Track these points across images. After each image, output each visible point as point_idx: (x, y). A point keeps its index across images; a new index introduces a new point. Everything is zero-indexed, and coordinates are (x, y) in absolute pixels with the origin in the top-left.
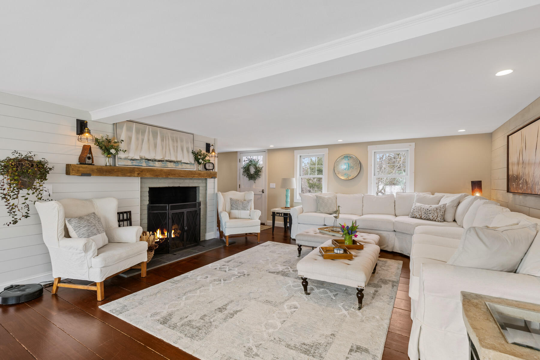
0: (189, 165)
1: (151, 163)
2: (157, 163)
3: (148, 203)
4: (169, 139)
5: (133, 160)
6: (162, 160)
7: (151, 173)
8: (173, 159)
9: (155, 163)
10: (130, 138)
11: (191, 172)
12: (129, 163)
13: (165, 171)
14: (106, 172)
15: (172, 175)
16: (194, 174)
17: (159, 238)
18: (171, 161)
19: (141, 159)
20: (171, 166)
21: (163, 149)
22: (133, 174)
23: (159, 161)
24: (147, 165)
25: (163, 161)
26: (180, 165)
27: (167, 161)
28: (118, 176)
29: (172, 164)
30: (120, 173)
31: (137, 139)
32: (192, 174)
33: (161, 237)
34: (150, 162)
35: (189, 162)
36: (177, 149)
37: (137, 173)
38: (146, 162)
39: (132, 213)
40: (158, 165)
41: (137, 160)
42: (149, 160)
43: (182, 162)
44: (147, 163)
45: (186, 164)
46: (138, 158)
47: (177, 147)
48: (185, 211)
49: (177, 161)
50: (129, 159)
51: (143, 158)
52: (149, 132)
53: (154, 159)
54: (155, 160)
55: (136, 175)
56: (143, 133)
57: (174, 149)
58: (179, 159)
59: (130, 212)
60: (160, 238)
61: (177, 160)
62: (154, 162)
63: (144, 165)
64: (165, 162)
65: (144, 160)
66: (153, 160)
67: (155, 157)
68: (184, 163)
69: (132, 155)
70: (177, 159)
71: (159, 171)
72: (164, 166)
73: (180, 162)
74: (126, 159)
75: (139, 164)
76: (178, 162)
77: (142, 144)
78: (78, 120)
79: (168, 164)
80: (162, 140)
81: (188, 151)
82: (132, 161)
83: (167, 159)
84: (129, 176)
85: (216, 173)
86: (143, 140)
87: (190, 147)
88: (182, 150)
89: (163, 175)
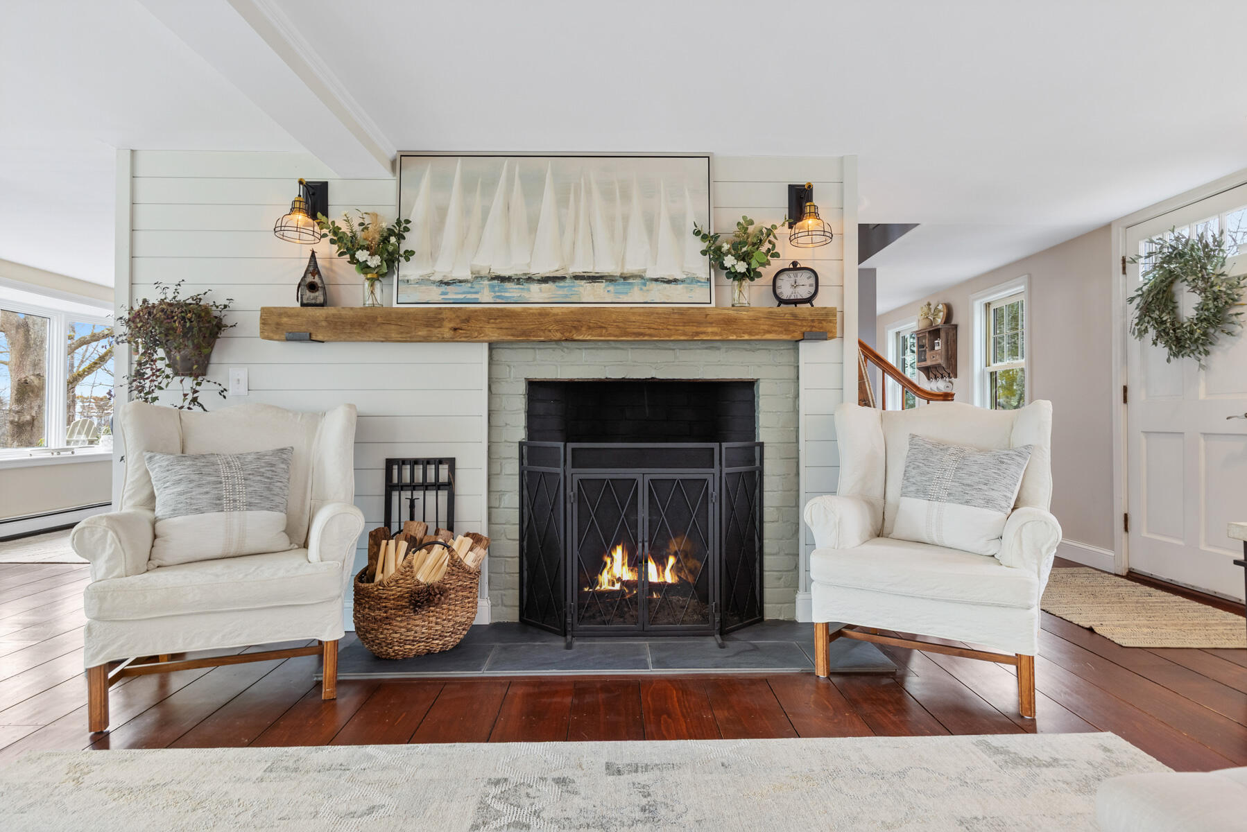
0: (680, 287)
1: (512, 291)
2: (535, 287)
3: (521, 435)
4: (589, 192)
5: (447, 284)
6: (558, 274)
7: (501, 325)
8: (606, 267)
9: (529, 290)
10: (442, 212)
11: (682, 314)
12: (434, 295)
13: (557, 315)
14: (352, 325)
15: (589, 328)
16: (699, 323)
17: (619, 580)
18: (594, 279)
19: (478, 277)
21: (562, 232)
22: (436, 331)
23: (545, 280)
24: (498, 297)
25: (563, 278)
26: (636, 289)
27: (576, 277)
28: (387, 340)
30: (393, 327)
31: (466, 212)
32: (685, 324)
33: (628, 576)
34: (508, 285)
35: (679, 276)
36: (625, 229)
37: (452, 325)
38: (492, 287)
39: (458, 464)
40: (537, 294)
41: (460, 282)
42: (503, 279)
43: (649, 275)
44: (497, 289)
45: (669, 282)
46: (466, 274)
47: (626, 219)
48: (643, 476)
49: (621, 277)
50: (434, 282)
51: (484, 273)
52: (510, 177)
53: (525, 274)
54: (530, 279)
55: (448, 334)
56: (489, 186)
57: (612, 229)
58: (630, 268)
59: (451, 462)
60: (625, 578)
61: (625, 271)
62: (526, 285)
63: (486, 296)
64: (568, 282)
65: (486, 282)
66: (518, 279)
67: (529, 265)
68: (656, 280)
69: (443, 269)
70: (623, 266)
71: (532, 314)
72: (566, 296)
73: (640, 276)
74: (423, 281)
75: (469, 296)
76: (625, 278)
77: (483, 227)
79: (581, 289)
80: (562, 201)
81: (677, 230)
82: (444, 288)
83: (578, 269)
84: (426, 340)
85: (827, 315)
86: (486, 213)
87: (694, 212)
88: (651, 227)
89: (550, 331)
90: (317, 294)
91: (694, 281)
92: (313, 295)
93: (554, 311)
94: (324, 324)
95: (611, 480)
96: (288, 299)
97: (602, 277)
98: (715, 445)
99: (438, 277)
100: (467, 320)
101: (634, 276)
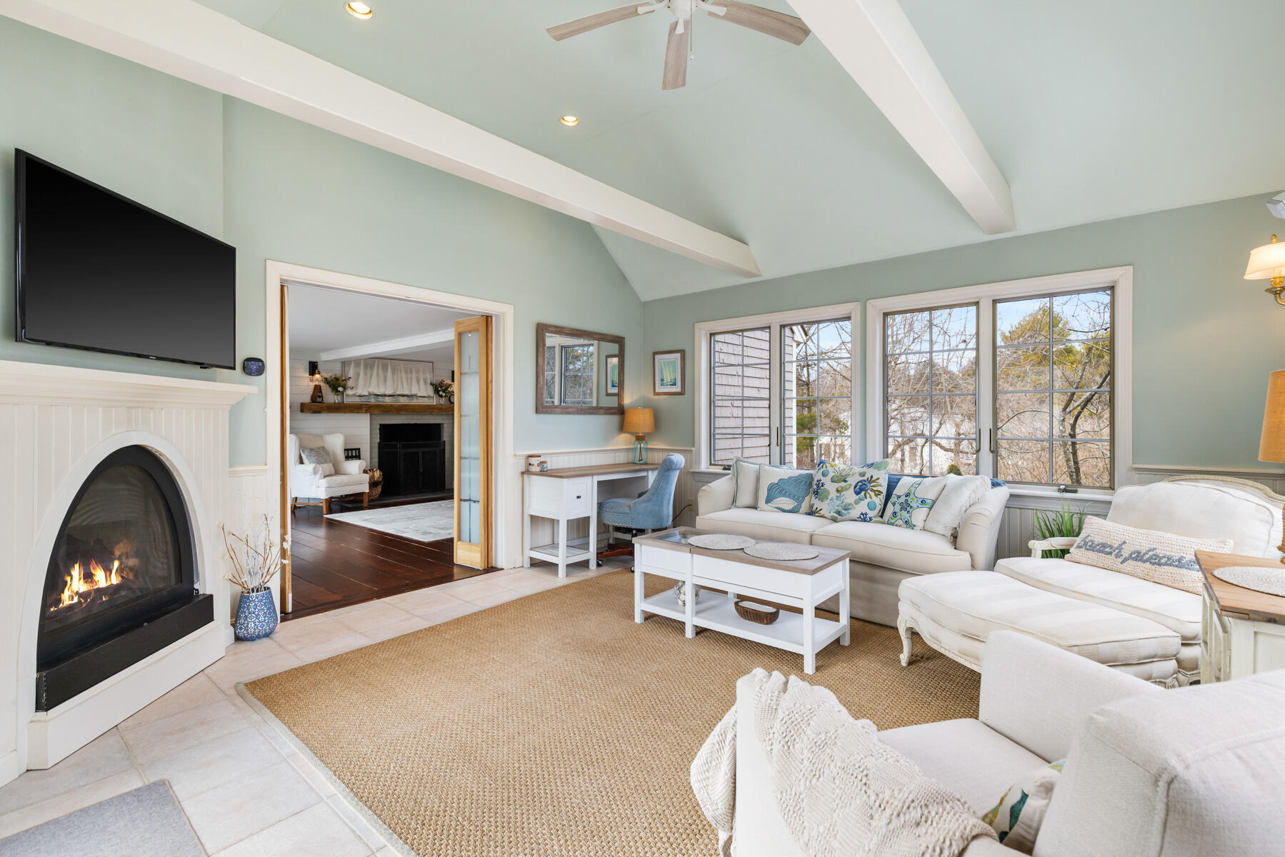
0: (427, 399)
1: (380, 399)
2: (387, 398)
3: (378, 440)
4: (401, 371)
6: (393, 394)
8: (406, 392)
10: (358, 375)
11: (426, 406)
12: (357, 400)
13: (394, 406)
14: (335, 409)
16: (434, 409)
18: (403, 396)
19: (370, 394)
20: (403, 401)
21: (394, 382)
23: (390, 396)
24: (377, 400)
25: (395, 395)
26: (415, 399)
27: (399, 395)
29: (405, 398)
30: (346, 409)
31: (365, 375)
34: (379, 397)
35: (426, 395)
36: (411, 382)
37: (365, 409)
38: (374, 398)
39: (361, 450)
40: (388, 400)
41: (365, 396)
42: (378, 395)
43: (419, 395)
44: (376, 398)
45: (423, 397)
46: (366, 394)
47: (411, 378)
48: (421, 450)
49: (411, 396)
50: (357, 396)
51: (372, 393)
52: (378, 366)
54: (385, 395)
55: (364, 411)
56: (372, 367)
57: (408, 382)
58: (413, 393)
59: (359, 449)
62: (384, 397)
63: (373, 401)
65: (373, 396)
66: (382, 395)
67: (385, 391)
69: (360, 391)
70: (411, 392)
72: (396, 401)
73: (415, 395)
74: (354, 395)
75: (368, 400)
77: (371, 380)
78: (310, 362)
79: (400, 399)
80: (393, 373)
81: (425, 382)
82: (360, 397)
83: (398, 393)
86: (371, 375)
87: (429, 377)
88: (418, 382)
89: (393, 411)
91: (430, 397)
92: (317, 397)
94: (321, 408)
96: (307, 399)
97: (405, 396)
99: (358, 394)
100: (369, 408)
101: (414, 395)
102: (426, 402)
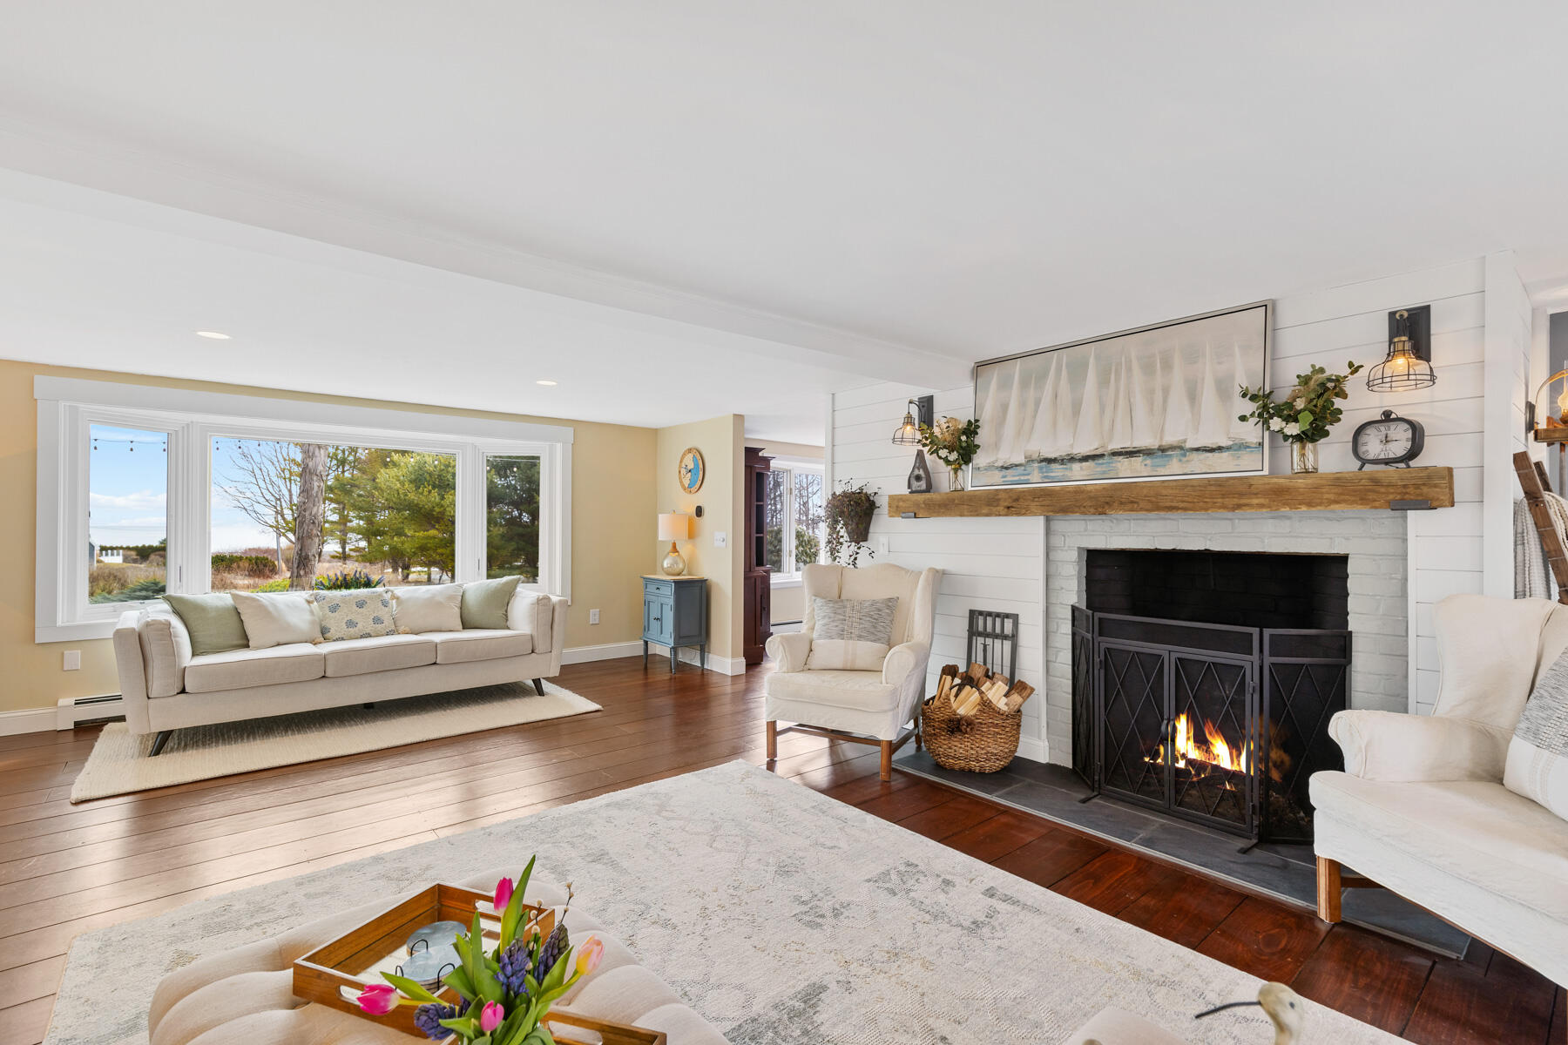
0: (1225, 454)
2: (1076, 466)
4: (1129, 369)
5: (1007, 468)
6: (1098, 452)
7: (1044, 503)
8: (1145, 441)
9: (1071, 469)
10: (1004, 408)
11: (1220, 486)
13: (1091, 492)
14: (940, 506)
15: (1121, 503)
16: (1241, 495)
19: (1030, 460)
20: (1130, 472)
21: (1102, 412)
22: (994, 509)
23: (1086, 459)
24: (1045, 477)
25: (1102, 456)
26: (1175, 460)
27: (1115, 454)
28: (962, 515)
29: (1137, 462)
30: (965, 507)
31: (1023, 404)
32: (1223, 496)
34: (1054, 466)
35: (1224, 443)
36: (1165, 401)
37: (1006, 504)
38: (1041, 468)
39: (1020, 621)
41: (1016, 466)
42: (1050, 461)
43: (1189, 445)
44: (1044, 470)
45: (1212, 450)
46: (1020, 459)
47: (1166, 391)
48: (1170, 653)
49: (1159, 449)
50: (997, 468)
51: (1035, 456)
52: (1059, 369)
53: (1068, 455)
54: (1072, 459)
56: (1042, 377)
57: (1151, 403)
58: (1169, 439)
59: (1015, 618)
61: (1164, 444)
62: (1069, 465)
64: (1106, 459)
65: (1036, 465)
66: (1063, 460)
67: (1072, 446)
68: (1197, 450)
69: (1004, 455)
70: (1161, 438)
71: (1069, 492)
72: (1104, 473)
73: (1179, 447)
74: (990, 467)
75: (1022, 478)
76: (1163, 450)
77: (1034, 417)
78: (922, 398)
79: (1119, 465)
80: (1104, 382)
81: (1223, 392)
82: (1004, 472)
83: (1116, 445)
84: (987, 515)
85: (1429, 477)
86: (1038, 403)
87: (1246, 370)
88: (1193, 396)
89: (1084, 507)
90: (922, 482)
91: (1241, 446)
92: (919, 484)
93: (1089, 488)
94: (923, 506)
95: (1137, 653)
96: (903, 488)
97: (1139, 452)
98: (1255, 631)
99: (1000, 464)
100: (1017, 500)
101: (1172, 448)
102: (1223, 466)
